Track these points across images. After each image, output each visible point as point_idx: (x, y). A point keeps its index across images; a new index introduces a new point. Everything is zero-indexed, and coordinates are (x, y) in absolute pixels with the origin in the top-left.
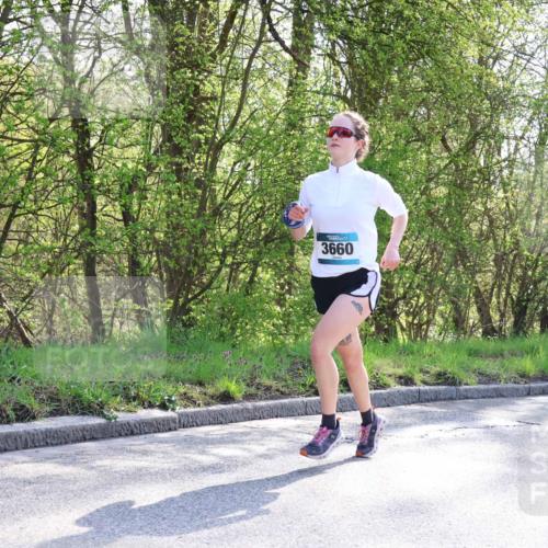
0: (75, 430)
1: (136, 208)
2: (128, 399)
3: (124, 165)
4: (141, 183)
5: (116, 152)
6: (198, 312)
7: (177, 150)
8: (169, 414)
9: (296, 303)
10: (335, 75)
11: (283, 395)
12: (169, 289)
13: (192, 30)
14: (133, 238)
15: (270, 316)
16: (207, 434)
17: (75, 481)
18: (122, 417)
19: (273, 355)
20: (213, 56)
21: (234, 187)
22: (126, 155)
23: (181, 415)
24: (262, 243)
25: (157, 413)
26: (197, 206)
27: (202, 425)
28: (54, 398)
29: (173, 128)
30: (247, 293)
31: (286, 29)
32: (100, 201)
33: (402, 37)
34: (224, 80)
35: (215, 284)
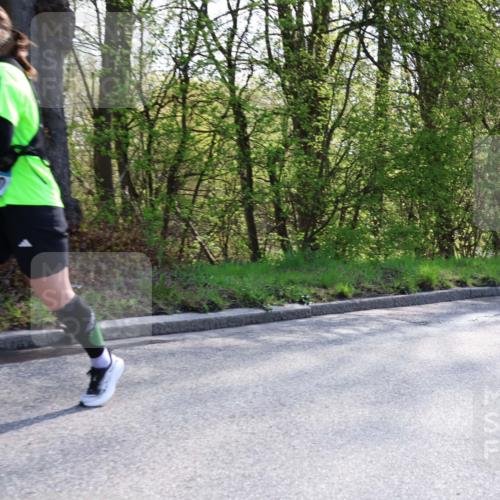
0: (246, 317)
1: (278, 173)
2: (279, 297)
3: (271, 145)
4: (281, 157)
5: (265, 136)
6: (321, 241)
7: (304, 134)
8: (305, 307)
9: (385, 233)
10: (408, 79)
11: (379, 294)
12: (302, 225)
13: (311, 54)
14: (277, 193)
15: (368, 242)
16: (330, 319)
17: (248, 349)
18: (275, 309)
19: (372, 267)
20: (326, 70)
21: (343, 157)
22: (271, 138)
23: (313, 307)
24: (362, 194)
25: (297, 307)
26: (318, 170)
27: (326, 314)
28: (231, 297)
29: (301, 120)
30: (354, 227)
31: (373, 49)
32: (255, 169)
33: (453, 51)
34: (334, 86)
35: (331, 221)
